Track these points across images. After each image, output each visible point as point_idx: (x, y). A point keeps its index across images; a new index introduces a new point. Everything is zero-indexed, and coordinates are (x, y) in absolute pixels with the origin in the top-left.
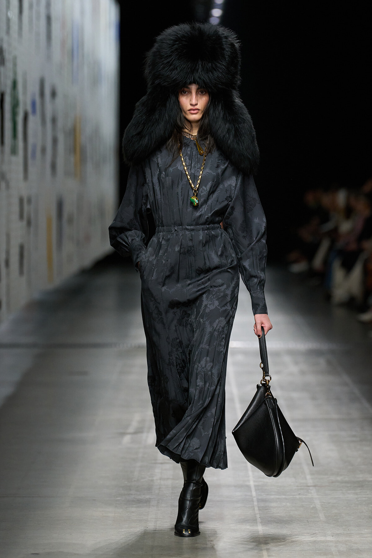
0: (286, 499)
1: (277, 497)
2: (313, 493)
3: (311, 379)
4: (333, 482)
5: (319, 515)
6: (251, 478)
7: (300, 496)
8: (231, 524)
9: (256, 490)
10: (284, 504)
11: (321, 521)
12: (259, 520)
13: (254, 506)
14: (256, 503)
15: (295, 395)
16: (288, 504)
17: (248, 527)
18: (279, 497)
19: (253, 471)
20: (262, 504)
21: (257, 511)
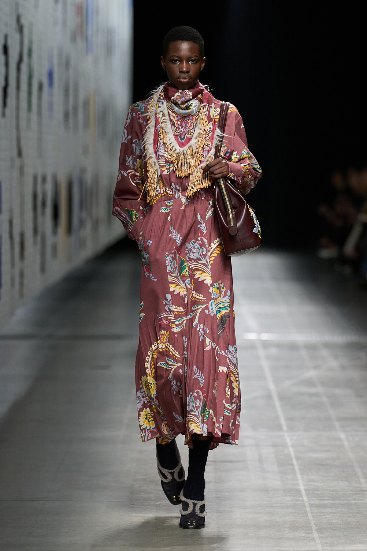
0: (341, 504)
1: (331, 502)
3: (354, 374)
6: (300, 482)
7: (356, 502)
8: (284, 531)
9: (307, 495)
10: (339, 510)
12: (314, 527)
13: (306, 512)
14: (308, 509)
15: (338, 392)
16: (343, 510)
17: (303, 535)
18: (334, 502)
19: (301, 474)
20: (315, 510)
21: (310, 517)
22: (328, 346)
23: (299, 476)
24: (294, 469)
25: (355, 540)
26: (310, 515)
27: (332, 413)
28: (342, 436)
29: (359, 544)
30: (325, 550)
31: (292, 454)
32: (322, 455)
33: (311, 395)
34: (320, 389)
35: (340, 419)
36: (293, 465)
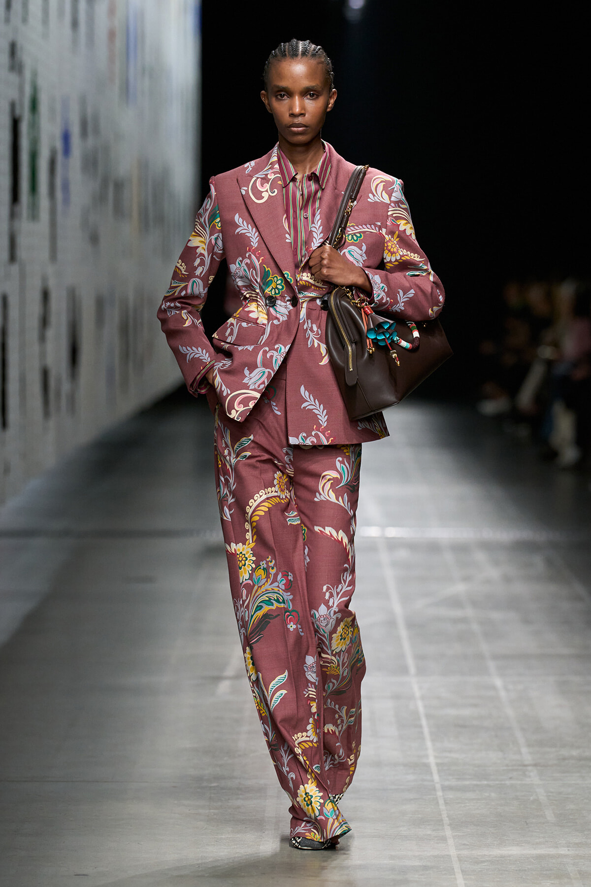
0: (489, 786)
1: (475, 782)
2: (534, 778)
3: (521, 588)
4: (564, 759)
5: (544, 812)
6: (431, 752)
7: (513, 782)
8: (401, 827)
9: (439, 771)
10: (487, 794)
11: (548, 823)
12: (446, 820)
13: (437, 798)
14: (440, 793)
15: (496, 616)
16: (493, 795)
17: (429, 832)
18: (478, 783)
19: (433, 740)
20: (450, 795)
21: (442, 807)
22: (486, 546)
23: (429, 744)
24: (422, 733)
25: (507, 840)
26: (441, 802)
27: (485, 648)
28: (498, 682)
29: (513, 846)
30: (461, 855)
31: (421, 709)
32: (467, 712)
33: (456, 621)
34: (469, 612)
35: (496, 657)
36: (421, 726)
